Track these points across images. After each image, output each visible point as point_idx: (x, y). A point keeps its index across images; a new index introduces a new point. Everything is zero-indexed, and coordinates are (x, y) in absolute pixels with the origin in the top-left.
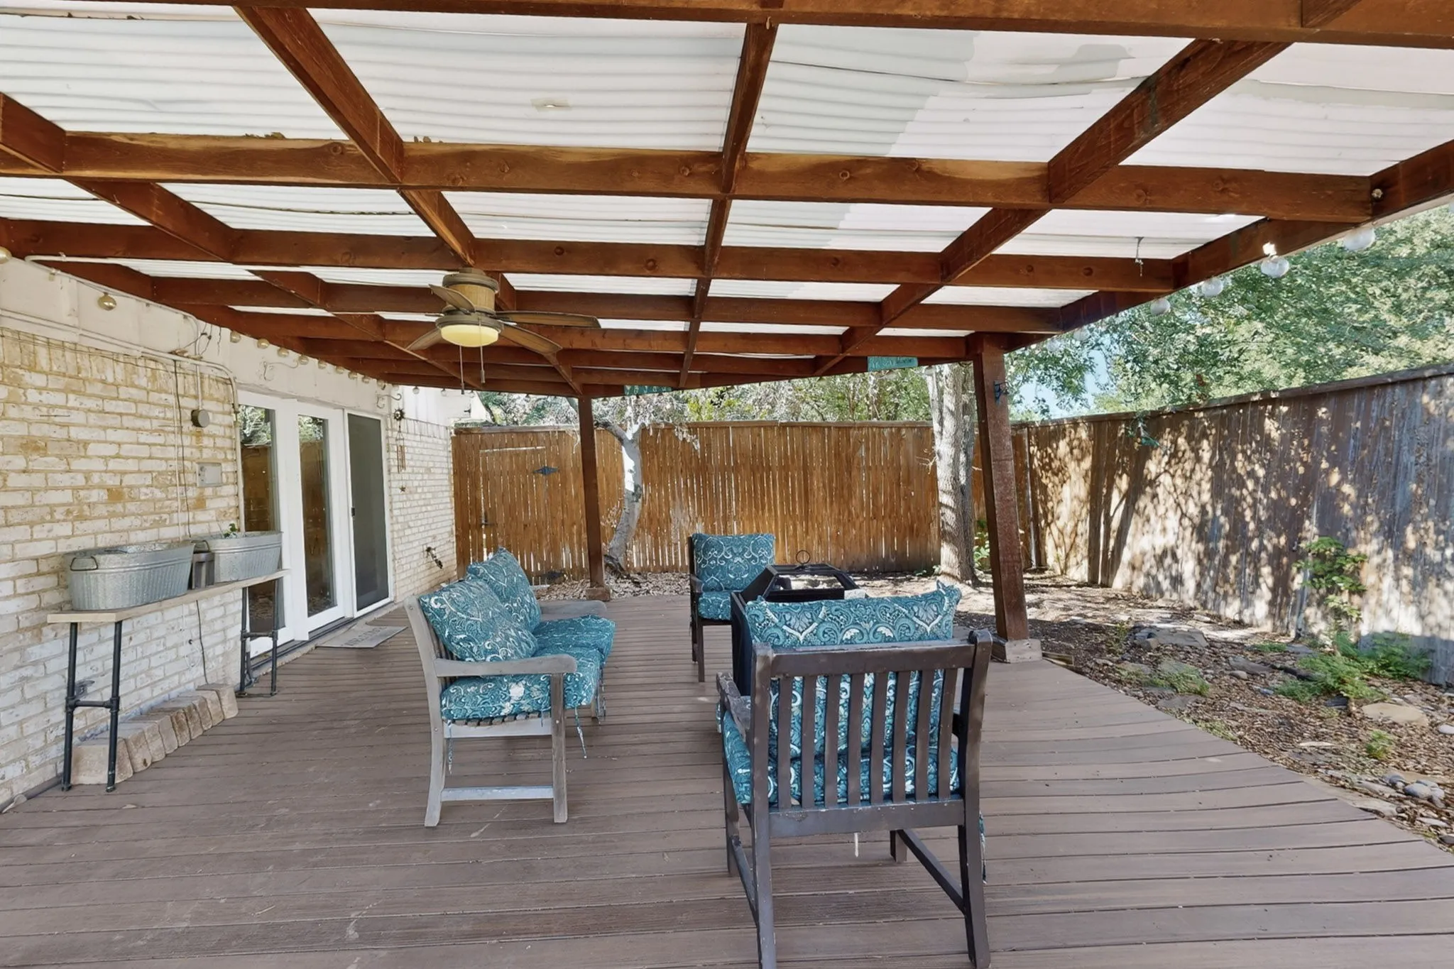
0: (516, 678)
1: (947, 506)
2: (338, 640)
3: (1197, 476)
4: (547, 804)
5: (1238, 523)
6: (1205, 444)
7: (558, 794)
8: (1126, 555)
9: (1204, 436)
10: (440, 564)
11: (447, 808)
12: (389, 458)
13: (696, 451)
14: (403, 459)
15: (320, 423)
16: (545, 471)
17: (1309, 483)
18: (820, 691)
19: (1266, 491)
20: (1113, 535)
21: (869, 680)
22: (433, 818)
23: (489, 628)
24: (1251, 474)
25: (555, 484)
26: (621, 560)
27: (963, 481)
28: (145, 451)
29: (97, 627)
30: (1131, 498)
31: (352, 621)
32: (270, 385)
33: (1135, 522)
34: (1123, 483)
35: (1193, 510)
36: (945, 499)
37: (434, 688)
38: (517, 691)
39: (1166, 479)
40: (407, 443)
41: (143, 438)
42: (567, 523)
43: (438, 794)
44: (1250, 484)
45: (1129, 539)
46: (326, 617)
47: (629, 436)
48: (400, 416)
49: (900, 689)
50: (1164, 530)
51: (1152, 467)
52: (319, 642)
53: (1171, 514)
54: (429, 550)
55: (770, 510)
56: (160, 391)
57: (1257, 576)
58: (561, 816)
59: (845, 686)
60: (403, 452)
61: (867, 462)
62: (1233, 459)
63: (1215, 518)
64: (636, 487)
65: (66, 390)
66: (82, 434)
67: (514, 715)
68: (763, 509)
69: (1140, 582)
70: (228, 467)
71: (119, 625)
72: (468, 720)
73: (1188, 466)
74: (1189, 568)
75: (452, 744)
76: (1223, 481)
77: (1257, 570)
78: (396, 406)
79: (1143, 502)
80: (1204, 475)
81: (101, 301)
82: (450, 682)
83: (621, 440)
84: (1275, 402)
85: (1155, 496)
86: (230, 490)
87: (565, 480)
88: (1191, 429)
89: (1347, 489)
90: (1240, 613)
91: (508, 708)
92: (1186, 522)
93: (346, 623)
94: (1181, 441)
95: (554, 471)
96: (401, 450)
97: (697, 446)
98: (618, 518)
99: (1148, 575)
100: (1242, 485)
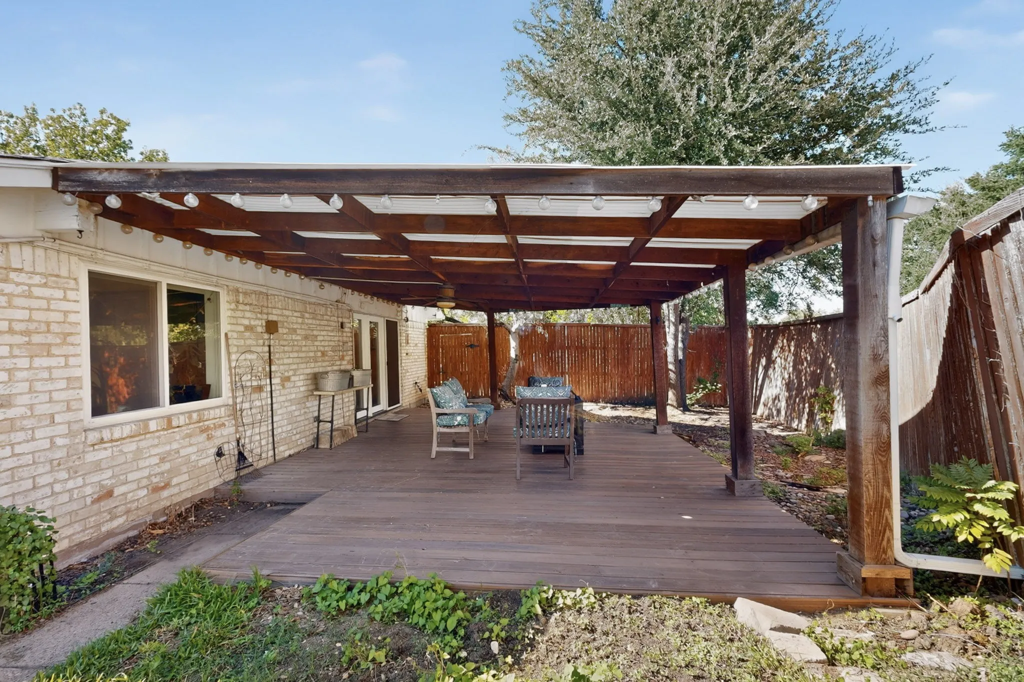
0: (459, 414)
1: (671, 370)
2: (383, 418)
3: (789, 359)
4: (467, 454)
5: (800, 383)
6: (793, 343)
7: (471, 450)
8: (762, 400)
9: (793, 339)
10: (421, 391)
11: (437, 452)
12: (401, 339)
13: (546, 338)
14: (408, 340)
15: (376, 324)
16: (471, 346)
17: (823, 364)
18: (533, 409)
19: (809, 368)
20: (759, 388)
21: (545, 406)
22: (433, 455)
23: (451, 400)
24: (806, 358)
25: (477, 354)
26: (508, 392)
27: (681, 357)
28: (329, 338)
29: (328, 396)
30: (766, 368)
31: (386, 412)
32: (362, 311)
33: (767, 381)
34: (763, 361)
35: (787, 376)
36: (671, 367)
37: (434, 416)
38: (459, 418)
39: (778, 360)
40: (409, 332)
41: (330, 334)
42: (482, 372)
43: (435, 448)
44: (805, 364)
45: (764, 391)
46: (377, 409)
47: (513, 330)
48: (407, 320)
49: (554, 409)
50: (776, 386)
51: (775, 354)
52: (377, 418)
53: (779, 378)
54: (416, 383)
55: (585, 369)
56: (334, 316)
57: (804, 408)
58: (472, 457)
59: (539, 407)
60: (408, 336)
61: (638, 346)
62: (801, 351)
63: (793, 380)
64: (516, 355)
65: (313, 318)
66: (315, 333)
67: (458, 425)
68: (582, 369)
69: (766, 413)
70: (350, 344)
71: (333, 396)
72: (444, 426)
73: (787, 354)
74: (783, 404)
75: (439, 433)
76: (798, 361)
77: (804, 405)
78: (404, 316)
79: (771, 371)
80: (791, 358)
81: (320, 286)
82: (438, 415)
83: (510, 332)
84: (815, 323)
85: (775, 368)
86: (350, 353)
87: (481, 352)
88: (789, 334)
89: (833, 366)
90: (798, 425)
91: (456, 423)
92: (784, 382)
93: (385, 412)
94: (785, 341)
95: (476, 346)
96: (407, 336)
97: (547, 336)
98: (507, 370)
99: (769, 409)
100: (803, 364)
